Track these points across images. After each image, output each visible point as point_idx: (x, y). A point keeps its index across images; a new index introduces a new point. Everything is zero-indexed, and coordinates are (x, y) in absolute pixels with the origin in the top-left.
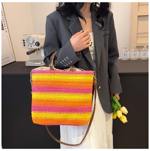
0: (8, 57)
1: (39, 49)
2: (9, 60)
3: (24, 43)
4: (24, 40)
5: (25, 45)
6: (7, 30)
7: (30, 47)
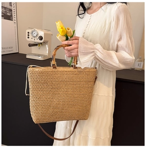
0: (12, 48)
1: (41, 44)
2: (12, 50)
3: (28, 35)
4: (28, 33)
5: (28, 38)
6: (16, 22)
7: (33, 40)
